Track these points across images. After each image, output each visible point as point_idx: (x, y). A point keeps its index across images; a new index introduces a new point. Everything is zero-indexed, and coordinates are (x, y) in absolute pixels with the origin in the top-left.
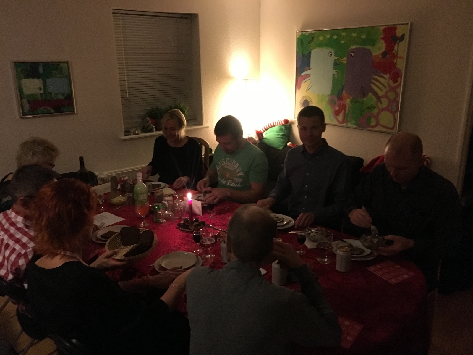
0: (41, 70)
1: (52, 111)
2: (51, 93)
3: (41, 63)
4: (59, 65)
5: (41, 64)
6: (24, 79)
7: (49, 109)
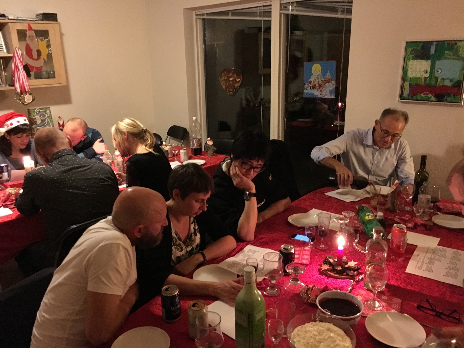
0: (433, 51)
1: (433, 99)
2: (437, 78)
3: (435, 41)
4: (456, 44)
5: (435, 43)
6: (412, 60)
7: (430, 95)
